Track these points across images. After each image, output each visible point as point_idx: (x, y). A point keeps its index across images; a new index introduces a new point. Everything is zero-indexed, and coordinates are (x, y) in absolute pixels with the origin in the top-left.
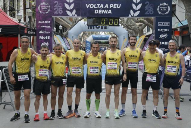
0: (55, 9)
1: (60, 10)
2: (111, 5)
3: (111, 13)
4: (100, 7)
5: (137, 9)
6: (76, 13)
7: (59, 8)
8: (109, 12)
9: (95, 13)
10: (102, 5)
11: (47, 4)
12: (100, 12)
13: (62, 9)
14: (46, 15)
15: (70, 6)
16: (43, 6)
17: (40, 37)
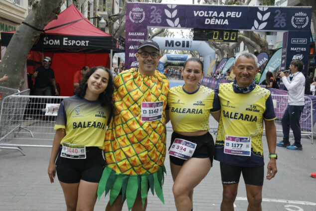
0: (151, 17)
1: (159, 19)
2: (228, 13)
3: (227, 23)
4: (213, 16)
5: (263, 20)
6: (180, 23)
7: (156, 15)
8: (225, 23)
9: (206, 23)
10: (216, 12)
11: (142, 10)
12: (212, 22)
13: (160, 16)
14: (140, 25)
15: (171, 13)
16: (136, 12)
17: (130, 54)
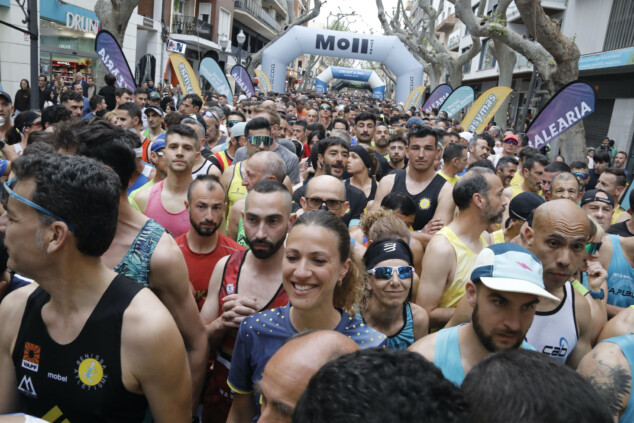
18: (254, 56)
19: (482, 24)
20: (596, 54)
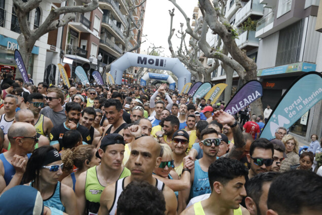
18: (107, 66)
19: (211, 52)
20: (272, 68)
